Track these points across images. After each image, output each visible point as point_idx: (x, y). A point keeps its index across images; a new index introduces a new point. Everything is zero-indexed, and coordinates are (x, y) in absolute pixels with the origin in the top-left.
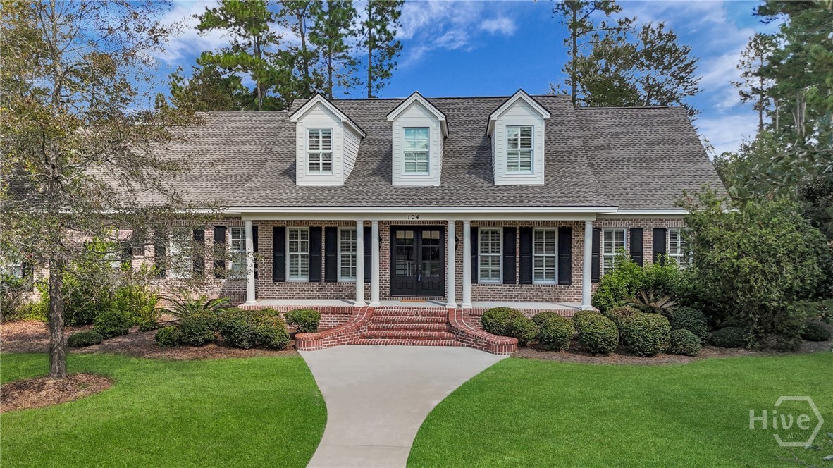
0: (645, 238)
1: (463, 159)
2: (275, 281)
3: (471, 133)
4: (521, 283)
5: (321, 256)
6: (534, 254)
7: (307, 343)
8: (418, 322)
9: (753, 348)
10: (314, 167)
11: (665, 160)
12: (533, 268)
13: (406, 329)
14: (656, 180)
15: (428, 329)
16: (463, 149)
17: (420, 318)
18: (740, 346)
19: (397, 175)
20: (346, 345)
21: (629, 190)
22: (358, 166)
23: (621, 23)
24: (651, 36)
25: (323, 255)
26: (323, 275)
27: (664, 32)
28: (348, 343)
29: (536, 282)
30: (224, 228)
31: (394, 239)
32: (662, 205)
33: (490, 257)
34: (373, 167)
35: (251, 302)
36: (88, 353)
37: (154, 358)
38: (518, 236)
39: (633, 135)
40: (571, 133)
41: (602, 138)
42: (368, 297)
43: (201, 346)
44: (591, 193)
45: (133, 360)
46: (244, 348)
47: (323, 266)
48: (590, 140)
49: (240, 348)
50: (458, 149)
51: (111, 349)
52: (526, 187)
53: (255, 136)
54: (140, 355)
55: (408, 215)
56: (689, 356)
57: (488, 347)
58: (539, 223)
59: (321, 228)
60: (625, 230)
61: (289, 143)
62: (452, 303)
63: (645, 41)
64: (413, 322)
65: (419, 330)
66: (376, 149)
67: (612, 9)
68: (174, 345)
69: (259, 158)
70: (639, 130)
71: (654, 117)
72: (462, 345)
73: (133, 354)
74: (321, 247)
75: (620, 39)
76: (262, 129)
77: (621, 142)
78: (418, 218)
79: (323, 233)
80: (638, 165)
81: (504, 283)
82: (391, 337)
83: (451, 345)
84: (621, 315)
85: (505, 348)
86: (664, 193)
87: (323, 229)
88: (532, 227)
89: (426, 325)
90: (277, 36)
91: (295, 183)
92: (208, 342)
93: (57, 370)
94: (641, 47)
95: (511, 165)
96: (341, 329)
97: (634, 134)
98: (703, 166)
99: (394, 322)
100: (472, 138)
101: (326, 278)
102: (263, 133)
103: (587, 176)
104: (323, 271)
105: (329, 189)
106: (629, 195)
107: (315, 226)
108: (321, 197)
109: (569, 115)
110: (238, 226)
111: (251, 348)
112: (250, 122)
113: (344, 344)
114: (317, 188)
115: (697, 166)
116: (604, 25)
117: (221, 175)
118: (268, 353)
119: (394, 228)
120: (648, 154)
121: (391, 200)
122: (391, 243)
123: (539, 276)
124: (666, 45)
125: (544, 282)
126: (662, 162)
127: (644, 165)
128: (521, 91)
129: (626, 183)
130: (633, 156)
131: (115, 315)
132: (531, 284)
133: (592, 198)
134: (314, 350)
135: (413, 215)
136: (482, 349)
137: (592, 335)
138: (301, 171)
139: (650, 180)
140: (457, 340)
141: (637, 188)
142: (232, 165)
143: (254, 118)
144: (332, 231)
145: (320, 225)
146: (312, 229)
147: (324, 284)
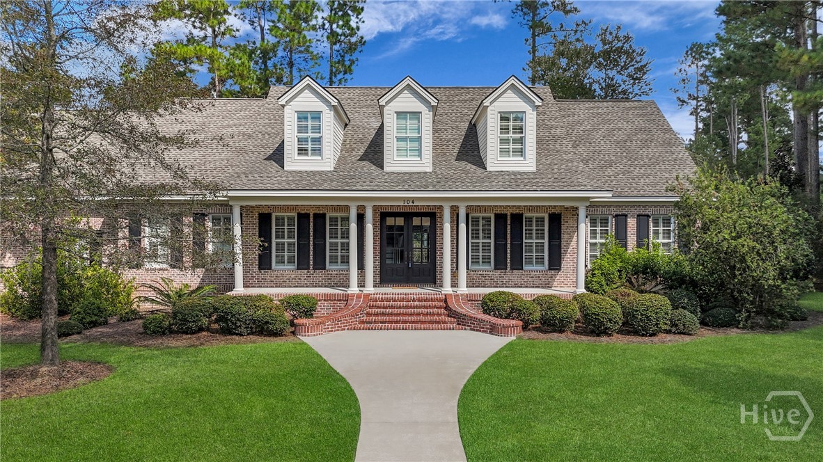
0: (630, 225)
1: (451, 147)
2: (260, 269)
3: (456, 122)
4: (512, 269)
5: (309, 243)
6: (524, 241)
7: (308, 329)
8: (416, 307)
9: (744, 328)
10: (302, 151)
11: (644, 150)
12: (524, 254)
13: (405, 314)
14: (638, 169)
15: (427, 314)
16: (450, 136)
17: (417, 303)
18: (732, 325)
19: (388, 161)
20: (346, 331)
21: (613, 178)
22: (344, 152)
23: (578, 25)
24: (609, 38)
25: (311, 243)
26: (311, 262)
27: (621, 34)
28: (348, 329)
29: (526, 268)
30: (204, 215)
31: (384, 226)
32: (647, 193)
33: (481, 244)
34: (360, 153)
35: (239, 290)
36: (71, 342)
37: (146, 346)
38: (509, 222)
39: (611, 127)
40: (554, 123)
41: (581, 129)
42: (362, 284)
43: (193, 333)
44: (584, 178)
45: (123, 348)
46: (241, 335)
47: (311, 253)
48: (571, 131)
49: (237, 334)
50: (444, 137)
51: (96, 339)
52: (519, 173)
53: (231, 122)
54: (129, 344)
55: (403, 199)
56: (688, 335)
57: (494, 330)
58: (530, 209)
59: (309, 215)
60: (610, 217)
61: (270, 129)
62: (447, 289)
63: (604, 42)
64: (411, 307)
65: (419, 314)
66: (361, 136)
67: (570, 11)
68: (164, 333)
69: (237, 145)
70: (616, 121)
71: (629, 109)
72: (465, 329)
73: (121, 343)
74: (309, 234)
75: (578, 40)
76: (238, 115)
77: (600, 132)
78: (413, 203)
79: (311, 220)
80: (619, 154)
81: (495, 269)
82: (391, 322)
83: (453, 329)
84: (619, 296)
85: (511, 330)
86: (647, 181)
87: (311, 216)
88: (522, 214)
89: (425, 311)
90: (235, 29)
91: (283, 167)
92: (201, 329)
93: (50, 357)
94: (599, 47)
95: (504, 152)
96: (339, 314)
97: (612, 125)
98: (680, 156)
99: (392, 307)
100: (457, 126)
101: (314, 265)
102: (241, 119)
103: (576, 164)
104: (311, 259)
105: (320, 173)
106: (614, 183)
107: (303, 212)
108: (313, 181)
109: (550, 105)
110: (219, 213)
111: (248, 334)
112: (224, 108)
113: (344, 329)
114: (306, 172)
115: (674, 156)
116: (562, 27)
117: (198, 161)
118: (268, 339)
119: (384, 215)
120: (628, 144)
121: (386, 184)
122: (381, 229)
123: (530, 262)
124: (623, 46)
125: (534, 268)
126: (641, 152)
127: (625, 154)
128: (513, 77)
129: (609, 171)
130: (613, 146)
131: (94, 304)
132: (522, 269)
133: (586, 183)
134: (314, 335)
135: (408, 199)
136: (486, 332)
137: (598, 315)
138: (290, 156)
139: (632, 169)
140: (459, 324)
141: (620, 176)
142: (210, 151)
143: (229, 105)
144: (320, 218)
145: (308, 212)
146: (299, 215)
147: (312, 272)
